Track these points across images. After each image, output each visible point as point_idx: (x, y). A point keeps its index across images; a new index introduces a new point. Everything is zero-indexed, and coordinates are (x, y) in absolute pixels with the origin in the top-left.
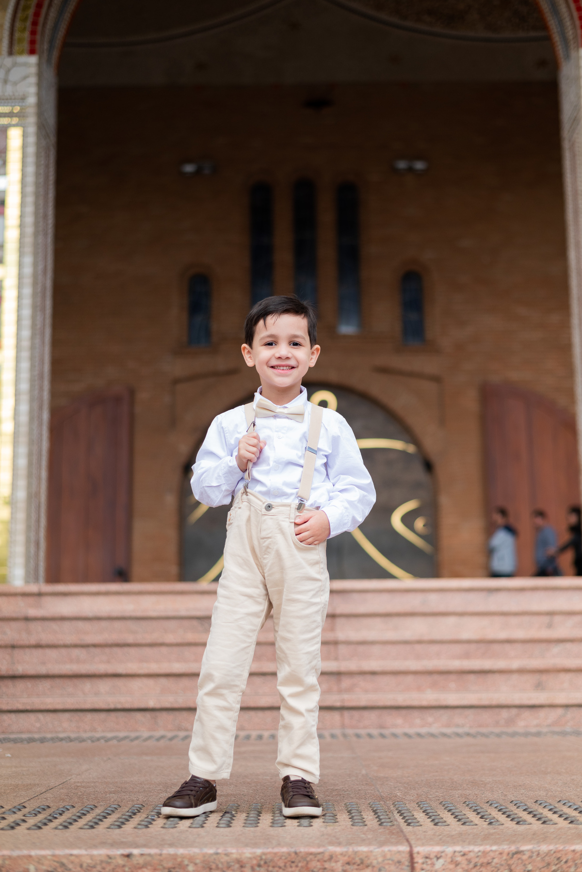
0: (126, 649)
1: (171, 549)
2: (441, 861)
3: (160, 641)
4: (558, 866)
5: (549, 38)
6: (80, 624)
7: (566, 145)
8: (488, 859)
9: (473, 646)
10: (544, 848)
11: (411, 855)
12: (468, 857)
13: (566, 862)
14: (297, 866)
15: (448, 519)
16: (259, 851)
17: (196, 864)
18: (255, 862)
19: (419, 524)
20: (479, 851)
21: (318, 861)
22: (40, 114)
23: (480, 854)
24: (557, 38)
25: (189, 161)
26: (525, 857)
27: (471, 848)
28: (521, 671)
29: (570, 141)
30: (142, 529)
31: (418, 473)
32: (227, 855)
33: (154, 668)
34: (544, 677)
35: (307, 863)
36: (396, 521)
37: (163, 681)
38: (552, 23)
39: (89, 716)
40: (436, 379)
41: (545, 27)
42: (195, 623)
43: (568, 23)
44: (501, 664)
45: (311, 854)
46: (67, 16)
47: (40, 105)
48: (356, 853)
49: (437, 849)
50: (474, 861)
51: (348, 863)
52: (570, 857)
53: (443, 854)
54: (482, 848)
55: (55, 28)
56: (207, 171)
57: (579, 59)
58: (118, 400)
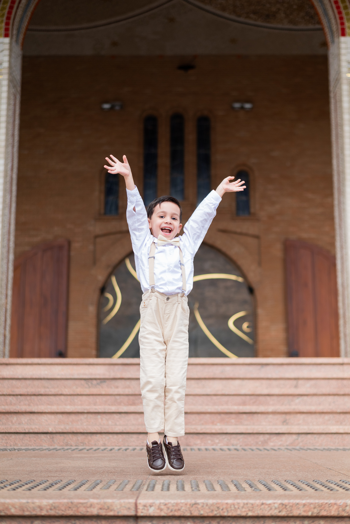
0: (40, 397)
1: (92, 340)
2: (153, 508)
3: (60, 393)
4: (218, 511)
5: (322, 29)
6: (14, 382)
7: (332, 95)
8: (179, 507)
9: (248, 398)
10: (211, 501)
11: (136, 505)
12: (168, 506)
13: (222, 509)
14: (72, 510)
15: (263, 323)
16: (51, 501)
17: (15, 508)
18: (48, 507)
19: (245, 326)
20: (174, 503)
21: (84, 507)
22: (10, 74)
23: (174, 504)
24: (327, 30)
25: (106, 102)
26: (199, 507)
27: (170, 501)
28: (274, 413)
29: (334, 92)
30: (74, 327)
31: (245, 295)
32: (33, 503)
33: (54, 408)
34: (288, 417)
35: (78, 508)
36: (231, 323)
37: (60, 416)
38: (324, 21)
39: (13, 436)
40: (257, 237)
41: (320, 22)
42: (83, 382)
43: (333, 21)
44: (262, 409)
45: (80, 503)
46: (29, 14)
47: (10, 67)
48: (105, 503)
49: (151, 501)
50: (171, 508)
51: (101, 509)
52: (224, 506)
53: (154, 504)
54: (175, 501)
55: (21, 21)
56: (117, 108)
57: (339, 43)
58: (61, 247)
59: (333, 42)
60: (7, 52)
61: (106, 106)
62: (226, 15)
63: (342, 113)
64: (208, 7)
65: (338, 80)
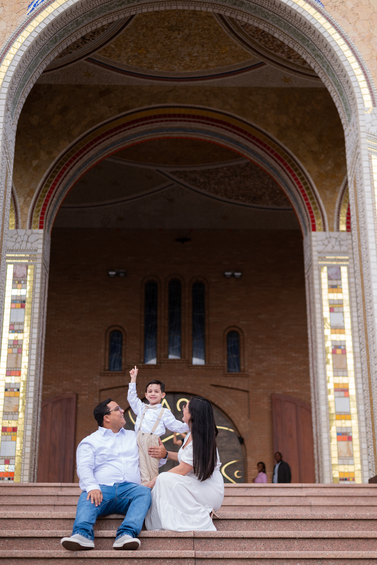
22: (43, 258)
25: (112, 270)
36: (223, 470)
40: (247, 391)
43: (306, 218)
47: (43, 253)
56: (122, 275)
57: (311, 236)
58: (69, 400)
59: (306, 234)
60: (41, 241)
61: (112, 273)
62: (219, 197)
63: (314, 293)
64: (203, 191)
65: (311, 266)
